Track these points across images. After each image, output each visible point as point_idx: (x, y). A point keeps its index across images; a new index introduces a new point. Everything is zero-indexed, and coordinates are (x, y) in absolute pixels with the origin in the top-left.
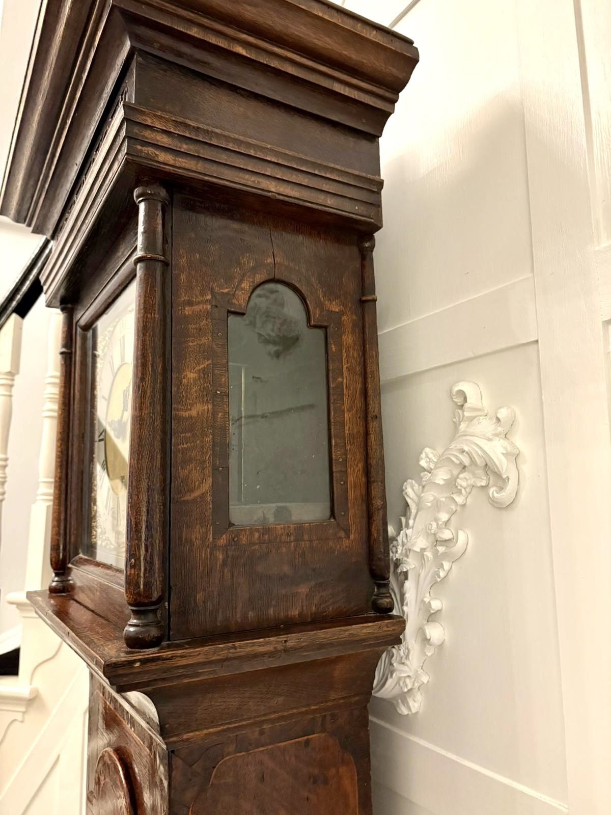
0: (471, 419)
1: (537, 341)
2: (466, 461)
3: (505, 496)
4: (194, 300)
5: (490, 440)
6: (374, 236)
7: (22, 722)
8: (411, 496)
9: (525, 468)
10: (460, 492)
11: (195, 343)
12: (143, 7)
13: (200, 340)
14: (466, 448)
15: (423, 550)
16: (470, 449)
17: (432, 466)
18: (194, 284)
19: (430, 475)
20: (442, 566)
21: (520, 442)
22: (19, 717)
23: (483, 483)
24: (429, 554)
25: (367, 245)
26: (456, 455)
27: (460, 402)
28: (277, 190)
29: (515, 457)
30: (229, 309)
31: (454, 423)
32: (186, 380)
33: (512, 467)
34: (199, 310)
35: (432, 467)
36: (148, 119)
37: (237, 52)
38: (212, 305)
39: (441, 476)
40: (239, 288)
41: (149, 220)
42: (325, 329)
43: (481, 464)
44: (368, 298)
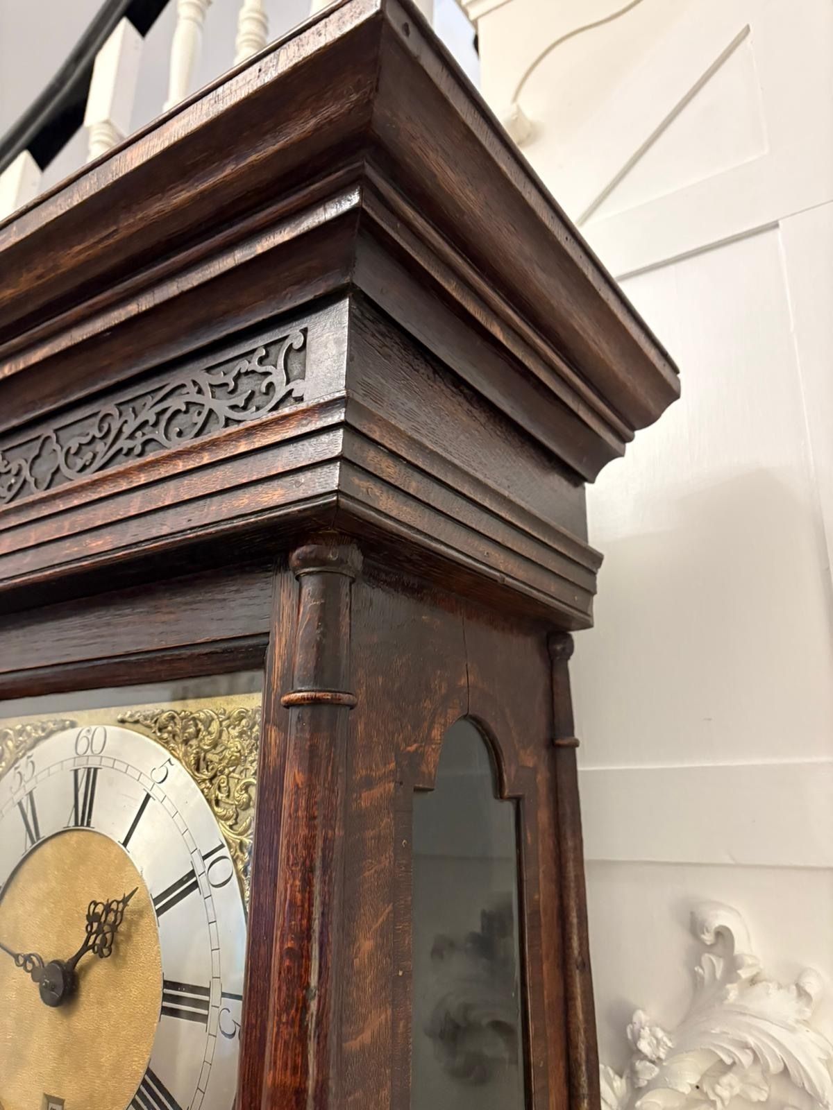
4: (374, 775)
5: (793, 1030)
8: (609, 1101)
11: (373, 871)
12: (399, 225)
13: (380, 862)
16: (759, 1044)
18: (374, 739)
19: (657, 1070)
25: (559, 647)
26: (729, 1051)
27: (708, 941)
28: (505, 569)
30: (417, 785)
32: (358, 959)
34: (379, 796)
35: (663, 1056)
36: (376, 428)
37: (494, 333)
38: (396, 782)
40: (428, 740)
41: (327, 615)
42: (517, 801)
43: (775, 1067)
44: (565, 741)
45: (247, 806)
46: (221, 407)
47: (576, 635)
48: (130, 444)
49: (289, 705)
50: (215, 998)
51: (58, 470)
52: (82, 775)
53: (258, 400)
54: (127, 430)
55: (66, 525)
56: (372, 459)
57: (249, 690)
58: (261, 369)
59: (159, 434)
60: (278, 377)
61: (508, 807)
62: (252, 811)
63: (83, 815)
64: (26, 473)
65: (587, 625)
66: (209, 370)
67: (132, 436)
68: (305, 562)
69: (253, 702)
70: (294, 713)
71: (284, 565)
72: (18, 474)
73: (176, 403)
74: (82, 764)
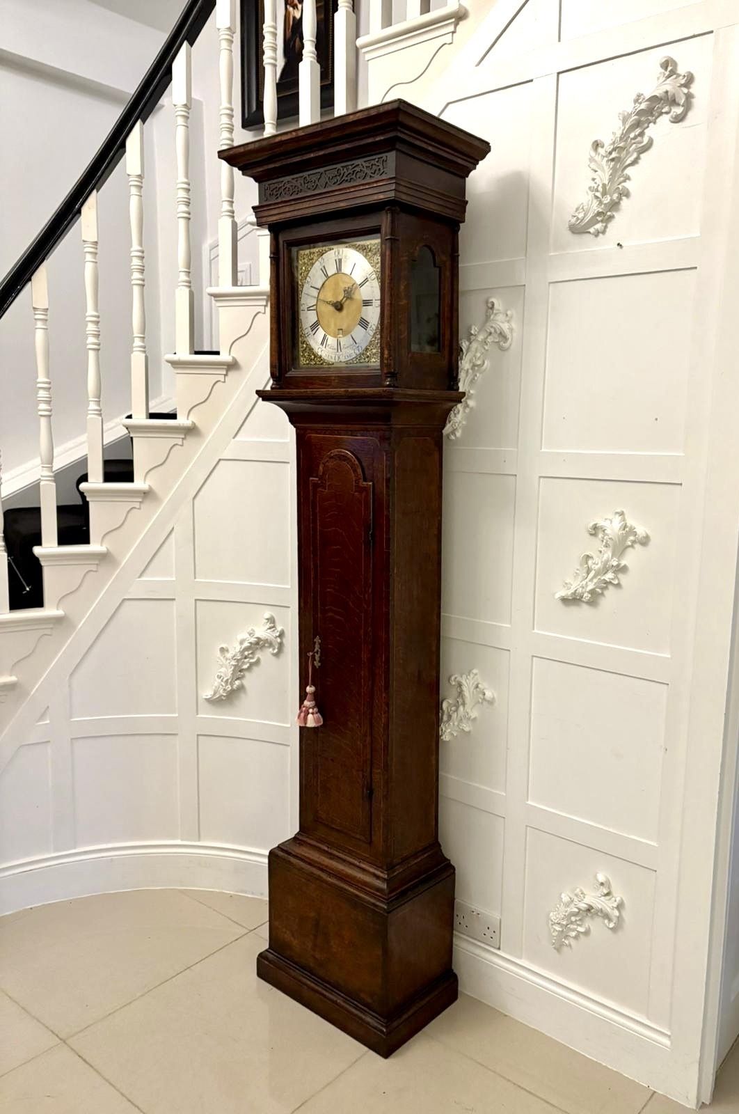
0: (496, 314)
1: (524, 285)
2: (493, 330)
3: (506, 345)
4: (403, 255)
5: (503, 323)
6: (459, 226)
7: (182, 445)
8: (464, 346)
9: (515, 335)
10: (487, 344)
13: (405, 272)
14: (494, 326)
15: (468, 370)
17: (476, 333)
18: (404, 247)
19: (475, 337)
20: (476, 375)
21: (514, 325)
22: (180, 442)
23: (497, 340)
24: (470, 371)
26: (489, 328)
27: (490, 307)
29: (511, 330)
31: (487, 316)
33: (510, 334)
34: (405, 259)
36: (402, 183)
39: (481, 338)
40: (416, 249)
41: (393, 222)
42: (440, 268)
43: (499, 332)
44: (456, 254)
45: (378, 263)
46: (369, 172)
47: (461, 225)
48: (346, 178)
49: (386, 240)
50: (374, 301)
51: (327, 183)
52: (337, 261)
53: (377, 172)
54: (345, 175)
55: (333, 199)
56: (401, 189)
57: (377, 238)
58: (377, 164)
59: (354, 176)
60: (381, 167)
61: (438, 269)
62: (379, 264)
63: (339, 269)
64: (317, 181)
65: (464, 222)
66: (365, 162)
67: (347, 176)
68: (388, 210)
69: (378, 241)
70: (388, 241)
71: (384, 210)
72: (315, 182)
73: (357, 169)
74: (337, 258)
